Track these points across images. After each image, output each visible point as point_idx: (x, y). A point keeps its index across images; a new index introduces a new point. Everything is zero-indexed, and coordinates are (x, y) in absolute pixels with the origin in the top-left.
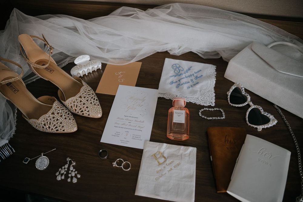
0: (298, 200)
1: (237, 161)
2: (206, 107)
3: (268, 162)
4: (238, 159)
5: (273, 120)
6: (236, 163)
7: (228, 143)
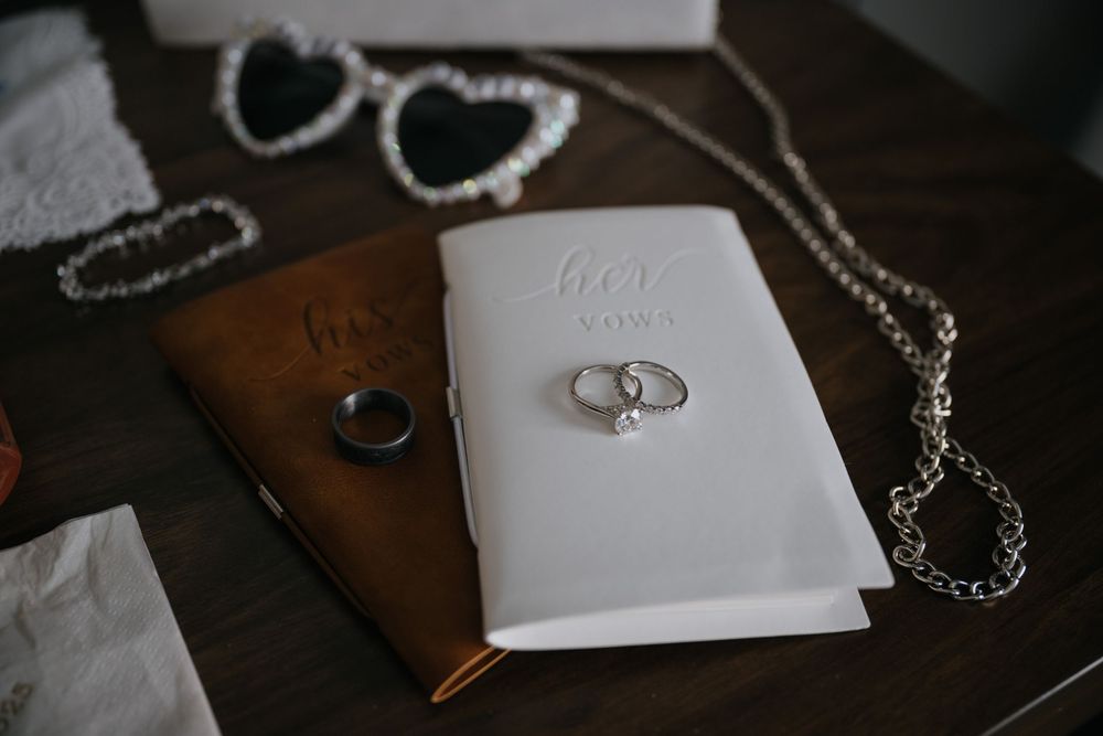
0: (923, 420)
1: (452, 410)
2: (98, 235)
3: (646, 313)
4: (457, 393)
5: (552, 102)
6: (457, 422)
7: (337, 344)
